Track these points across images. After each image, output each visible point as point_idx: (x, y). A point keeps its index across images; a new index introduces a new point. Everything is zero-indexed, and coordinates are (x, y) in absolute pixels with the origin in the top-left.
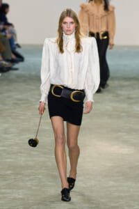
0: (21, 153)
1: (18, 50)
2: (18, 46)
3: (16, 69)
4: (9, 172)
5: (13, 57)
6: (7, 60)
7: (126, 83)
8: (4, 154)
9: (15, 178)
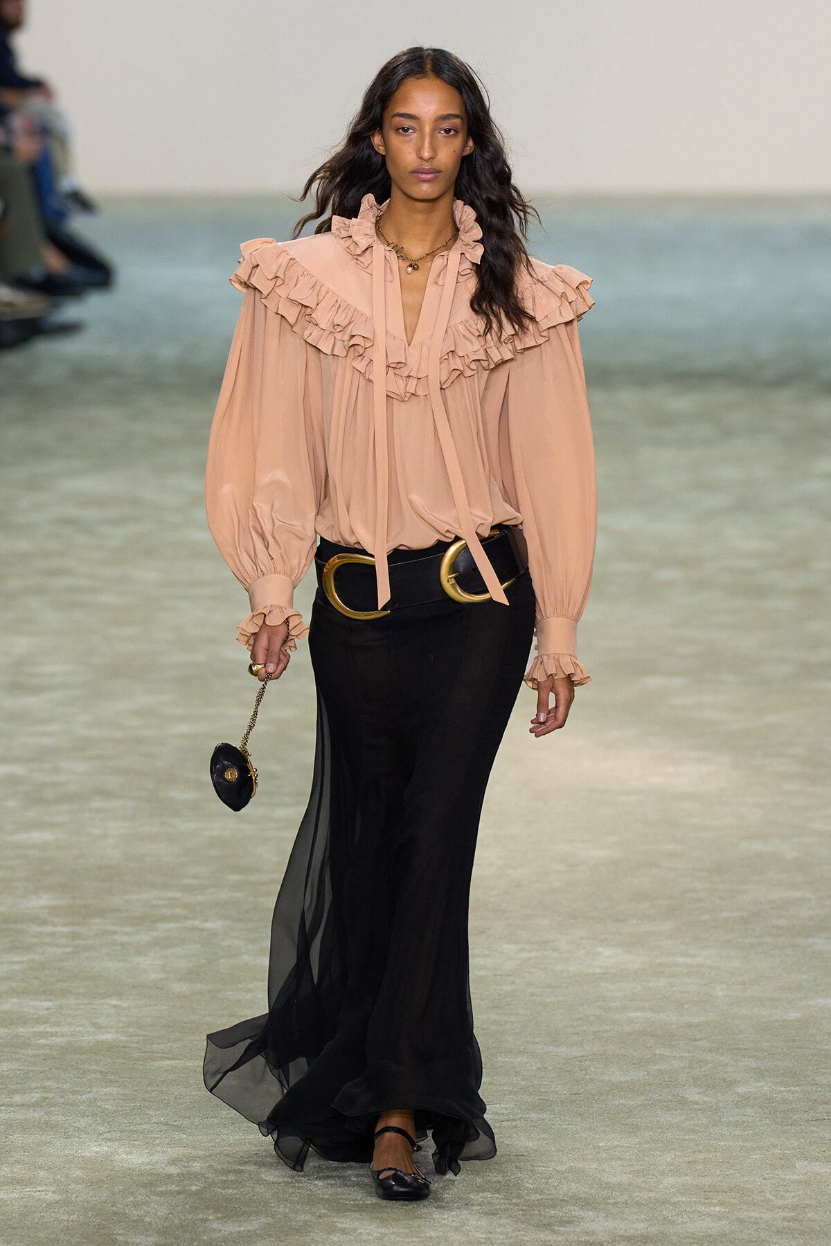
0: (106, 794)
1: (80, 226)
2: (82, 202)
5: (54, 262)
6: (21, 283)
7: (681, 402)
8: (11, 804)
9: (74, 936)
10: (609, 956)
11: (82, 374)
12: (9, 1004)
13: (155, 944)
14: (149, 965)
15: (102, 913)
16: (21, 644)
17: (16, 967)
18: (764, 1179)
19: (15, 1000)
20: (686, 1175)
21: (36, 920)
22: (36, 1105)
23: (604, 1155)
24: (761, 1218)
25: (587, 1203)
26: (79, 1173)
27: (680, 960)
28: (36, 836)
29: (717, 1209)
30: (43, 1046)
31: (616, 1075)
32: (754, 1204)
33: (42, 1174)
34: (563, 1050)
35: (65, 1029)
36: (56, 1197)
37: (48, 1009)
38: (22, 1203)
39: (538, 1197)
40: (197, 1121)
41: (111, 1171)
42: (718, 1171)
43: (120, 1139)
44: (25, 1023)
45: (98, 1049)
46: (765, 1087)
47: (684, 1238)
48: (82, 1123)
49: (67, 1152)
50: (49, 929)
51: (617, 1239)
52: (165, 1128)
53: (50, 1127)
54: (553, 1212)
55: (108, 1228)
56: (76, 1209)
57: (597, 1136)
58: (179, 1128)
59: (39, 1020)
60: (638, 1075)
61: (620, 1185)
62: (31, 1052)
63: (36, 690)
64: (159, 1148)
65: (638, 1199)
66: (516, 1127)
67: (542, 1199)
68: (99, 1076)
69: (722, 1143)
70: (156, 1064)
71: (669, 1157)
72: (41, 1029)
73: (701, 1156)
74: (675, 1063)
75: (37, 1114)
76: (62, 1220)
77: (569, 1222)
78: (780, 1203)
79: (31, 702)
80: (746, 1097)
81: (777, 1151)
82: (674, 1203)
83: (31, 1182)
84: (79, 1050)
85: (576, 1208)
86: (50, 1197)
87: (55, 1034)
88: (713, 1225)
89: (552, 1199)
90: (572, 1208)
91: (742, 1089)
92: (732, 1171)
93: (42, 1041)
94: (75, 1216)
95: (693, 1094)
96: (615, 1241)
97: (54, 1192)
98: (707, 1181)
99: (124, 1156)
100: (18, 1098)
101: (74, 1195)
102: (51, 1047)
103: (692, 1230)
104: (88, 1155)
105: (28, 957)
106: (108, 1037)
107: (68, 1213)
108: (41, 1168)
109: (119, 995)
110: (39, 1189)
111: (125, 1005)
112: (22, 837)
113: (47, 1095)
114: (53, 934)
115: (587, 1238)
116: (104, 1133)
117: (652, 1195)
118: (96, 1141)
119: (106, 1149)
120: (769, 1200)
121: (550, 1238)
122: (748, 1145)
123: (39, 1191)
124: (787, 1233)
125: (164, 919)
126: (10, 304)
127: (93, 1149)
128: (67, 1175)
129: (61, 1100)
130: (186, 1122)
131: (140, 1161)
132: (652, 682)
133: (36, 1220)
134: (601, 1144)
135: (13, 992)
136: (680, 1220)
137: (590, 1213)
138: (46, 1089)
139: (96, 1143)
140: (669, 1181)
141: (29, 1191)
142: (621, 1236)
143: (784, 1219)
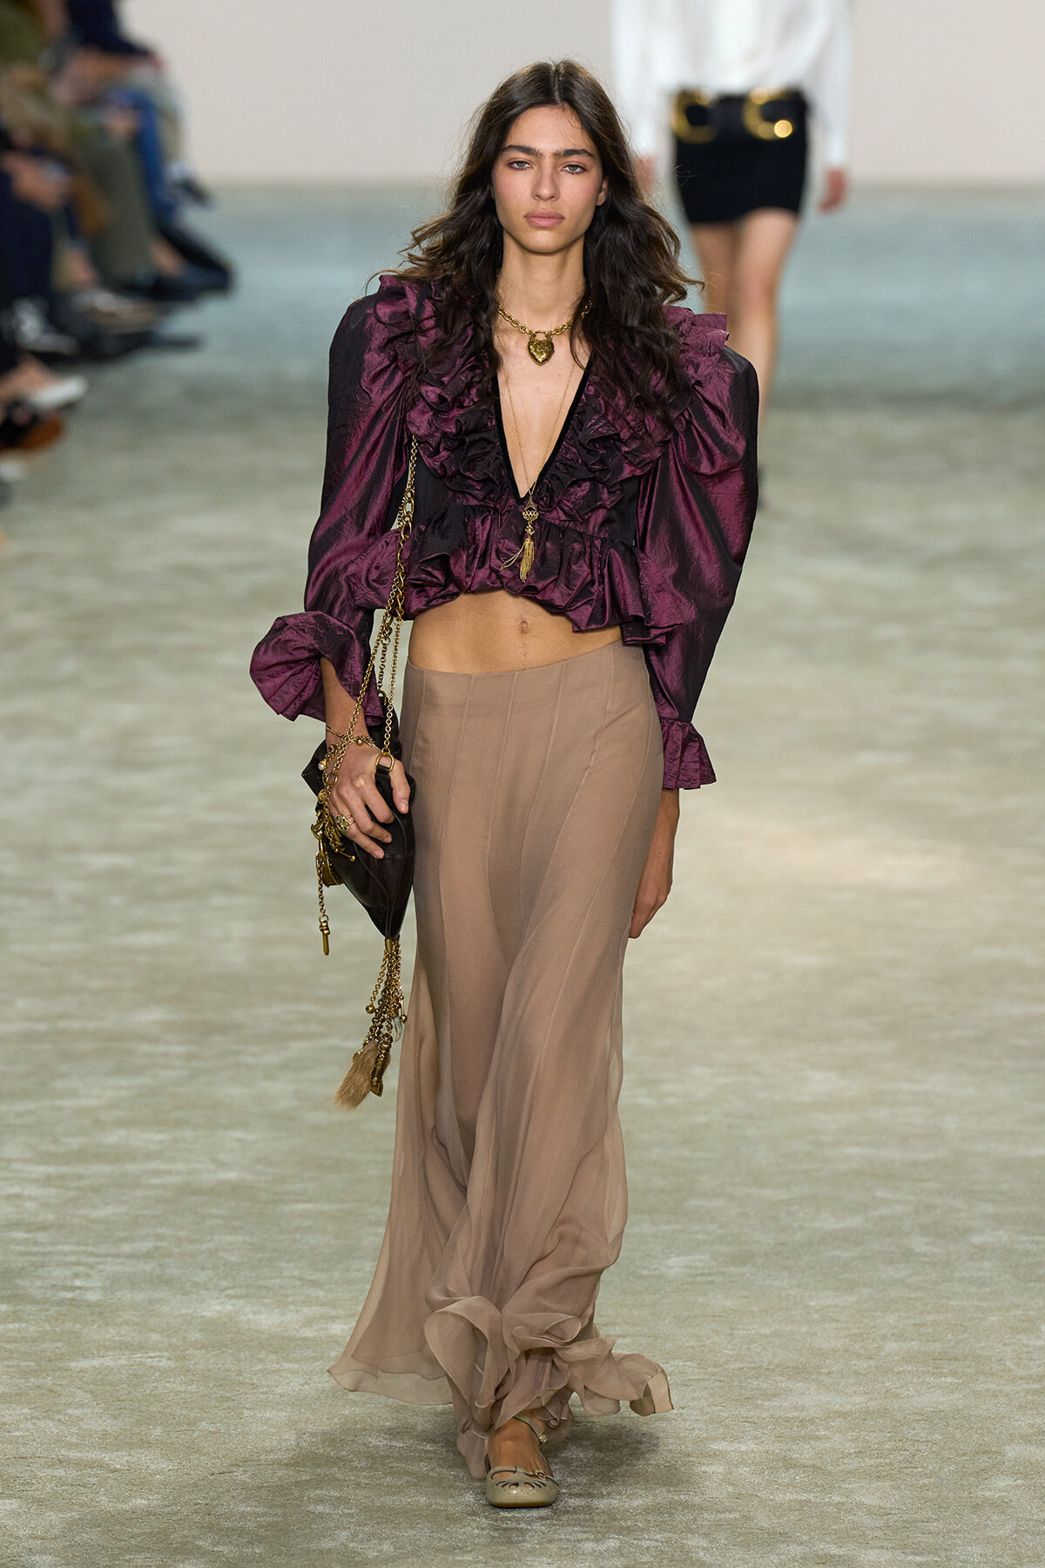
0: (228, 889)
1: (195, 221)
2: (194, 192)
3: (186, 344)
4: (152, 1016)
5: (166, 261)
6: (126, 288)
7: (903, 429)
8: (116, 900)
9: (190, 1057)
10: (821, 1082)
11: (198, 394)
12: (113, 1138)
13: (285, 1066)
14: (280, 1090)
15: (224, 1029)
16: (127, 712)
17: (124, 1093)
18: (1004, 1345)
19: (122, 1132)
20: (913, 1340)
21: (145, 1037)
22: (148, 1256)
23: (816, 1316)
24: (1001, 1392)
25: (798, 1372)
26: (198, 1336)
27: (904, 1086)
28: (146, 939)
29: (949, 1380)
30: (156, 1187)
31: (829, 1223)
32: (992, 1374)
33: (155, 1337)
34: (766, 1193)
35: (180, 1166)
36: (172, 1364)
37: (161, 1142)
38: (130, 1372)
39: (739, 1365)
40: (336, 1275)
41: (237, 1333)
42: (950, 1336)
43: (246, 1296)
44: (133, 1159)
45: (218, 1191)
46: (1004, 1236)
47: (909, 1414)
48: (202, 1277)
49: (184, 1311)
50: (161, 1048)
51: (831, 1414)
52: (298, 1283)
53: (163, 1281)
54: (755, 1383)
55: (233, 1400)
56: (195, 1378)
57: (807, 1294)
58: (315, 1284)
59: (150, 1156)
60: (855, 1222)
61: (835, 1351)
62: (140, 1193)
63: (144, 766)
64: (292, 1307)
65: (856, 1368)
66: (712, 1282)
67: (743, 1368)
68: (221, 1222)
69: (954, 1303)
70: (288, 1208)
71: (892, 1319)
72: (152, 1165)
73: (929, 1318)
74: (899, 1208)
75: (148, 1267)
76: (179, 1391)
77: (774, 1395)
78: (1022, 1372)
79: (138, 780)
80: (981, 1248)
81: (1019, 1312)
82: (898, 1373)
83: (141, 1347)
84: (197, 1191)
85: (783, 1379)
86: (164, 1363)
87: (169, 1172)
88: (944, 1399)
89: (755, 1368)
90: (778, 1379)
91: (977, 1239)
92: (966, 1336)
93: (154, 1181)
94: (194, 1387)
95: (920, 1244)
96: (829, 1417)
97: (169, 1359)
98: (936, 1347)
99: (251, 1316)
100: (126, 1248)
101: (193, 1362)
102: (163, 1186)
103: (920, 1406)
104: (207, 1314)
105: (137, 1081)
106: (231, 1175)
107: (186, 1383)
108: (153, 1330)
109: (244, 1125)
110: (151, 1354)
111: (250, 1137)
112: (131, 940)
113: (159, 1244)
114: (165, 1055)
115: (796, 1414)
116: (226, 1289)
117: (872, 1363)
118: (218, 1298)
119: (229, 1308)
120: (1010, 1370)
121: (752, 1413)
122: (985, 1304)
123: (151, 1357)
124: (1031, 1409)
125: (297, 1037)
126: (112, 315)
127: (215, 1308)
128: (185, 1338)
129: (176, 1250)
130: (322, 1277)
131: (269, 1322)
132: (868, 759)
133: (148, 1391)
134: (812, 1303)
135: (120, 1123)
136: (906, 1393)
137: (800, 1385)
138: (158, 1237)
139: (218, 1301)
140: (892, 1346)
141: (140, 1357)
142: (836, 1412)
143: (1027, 1392)
